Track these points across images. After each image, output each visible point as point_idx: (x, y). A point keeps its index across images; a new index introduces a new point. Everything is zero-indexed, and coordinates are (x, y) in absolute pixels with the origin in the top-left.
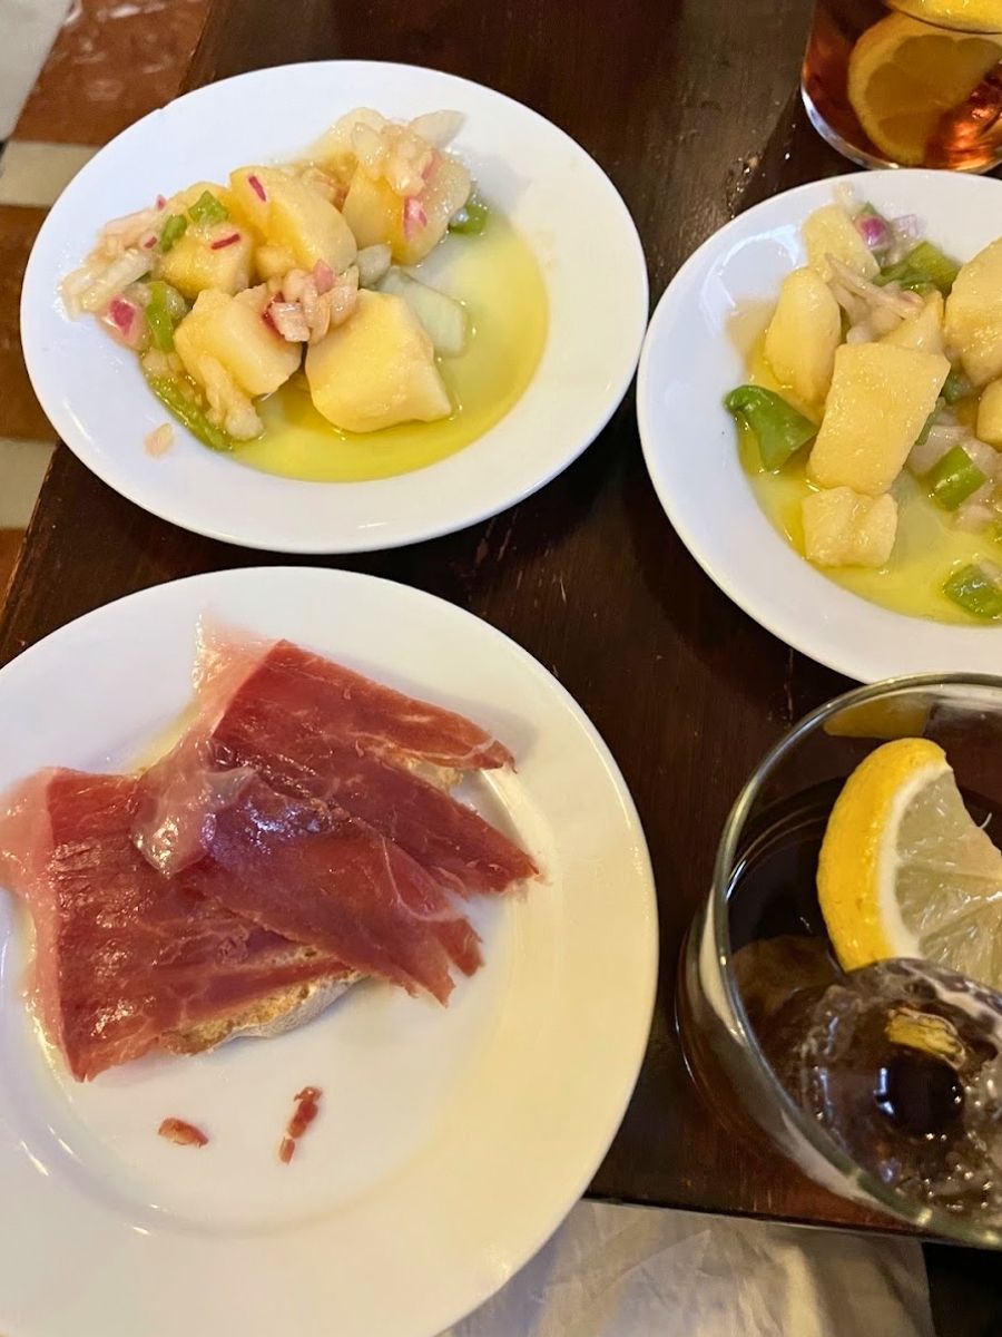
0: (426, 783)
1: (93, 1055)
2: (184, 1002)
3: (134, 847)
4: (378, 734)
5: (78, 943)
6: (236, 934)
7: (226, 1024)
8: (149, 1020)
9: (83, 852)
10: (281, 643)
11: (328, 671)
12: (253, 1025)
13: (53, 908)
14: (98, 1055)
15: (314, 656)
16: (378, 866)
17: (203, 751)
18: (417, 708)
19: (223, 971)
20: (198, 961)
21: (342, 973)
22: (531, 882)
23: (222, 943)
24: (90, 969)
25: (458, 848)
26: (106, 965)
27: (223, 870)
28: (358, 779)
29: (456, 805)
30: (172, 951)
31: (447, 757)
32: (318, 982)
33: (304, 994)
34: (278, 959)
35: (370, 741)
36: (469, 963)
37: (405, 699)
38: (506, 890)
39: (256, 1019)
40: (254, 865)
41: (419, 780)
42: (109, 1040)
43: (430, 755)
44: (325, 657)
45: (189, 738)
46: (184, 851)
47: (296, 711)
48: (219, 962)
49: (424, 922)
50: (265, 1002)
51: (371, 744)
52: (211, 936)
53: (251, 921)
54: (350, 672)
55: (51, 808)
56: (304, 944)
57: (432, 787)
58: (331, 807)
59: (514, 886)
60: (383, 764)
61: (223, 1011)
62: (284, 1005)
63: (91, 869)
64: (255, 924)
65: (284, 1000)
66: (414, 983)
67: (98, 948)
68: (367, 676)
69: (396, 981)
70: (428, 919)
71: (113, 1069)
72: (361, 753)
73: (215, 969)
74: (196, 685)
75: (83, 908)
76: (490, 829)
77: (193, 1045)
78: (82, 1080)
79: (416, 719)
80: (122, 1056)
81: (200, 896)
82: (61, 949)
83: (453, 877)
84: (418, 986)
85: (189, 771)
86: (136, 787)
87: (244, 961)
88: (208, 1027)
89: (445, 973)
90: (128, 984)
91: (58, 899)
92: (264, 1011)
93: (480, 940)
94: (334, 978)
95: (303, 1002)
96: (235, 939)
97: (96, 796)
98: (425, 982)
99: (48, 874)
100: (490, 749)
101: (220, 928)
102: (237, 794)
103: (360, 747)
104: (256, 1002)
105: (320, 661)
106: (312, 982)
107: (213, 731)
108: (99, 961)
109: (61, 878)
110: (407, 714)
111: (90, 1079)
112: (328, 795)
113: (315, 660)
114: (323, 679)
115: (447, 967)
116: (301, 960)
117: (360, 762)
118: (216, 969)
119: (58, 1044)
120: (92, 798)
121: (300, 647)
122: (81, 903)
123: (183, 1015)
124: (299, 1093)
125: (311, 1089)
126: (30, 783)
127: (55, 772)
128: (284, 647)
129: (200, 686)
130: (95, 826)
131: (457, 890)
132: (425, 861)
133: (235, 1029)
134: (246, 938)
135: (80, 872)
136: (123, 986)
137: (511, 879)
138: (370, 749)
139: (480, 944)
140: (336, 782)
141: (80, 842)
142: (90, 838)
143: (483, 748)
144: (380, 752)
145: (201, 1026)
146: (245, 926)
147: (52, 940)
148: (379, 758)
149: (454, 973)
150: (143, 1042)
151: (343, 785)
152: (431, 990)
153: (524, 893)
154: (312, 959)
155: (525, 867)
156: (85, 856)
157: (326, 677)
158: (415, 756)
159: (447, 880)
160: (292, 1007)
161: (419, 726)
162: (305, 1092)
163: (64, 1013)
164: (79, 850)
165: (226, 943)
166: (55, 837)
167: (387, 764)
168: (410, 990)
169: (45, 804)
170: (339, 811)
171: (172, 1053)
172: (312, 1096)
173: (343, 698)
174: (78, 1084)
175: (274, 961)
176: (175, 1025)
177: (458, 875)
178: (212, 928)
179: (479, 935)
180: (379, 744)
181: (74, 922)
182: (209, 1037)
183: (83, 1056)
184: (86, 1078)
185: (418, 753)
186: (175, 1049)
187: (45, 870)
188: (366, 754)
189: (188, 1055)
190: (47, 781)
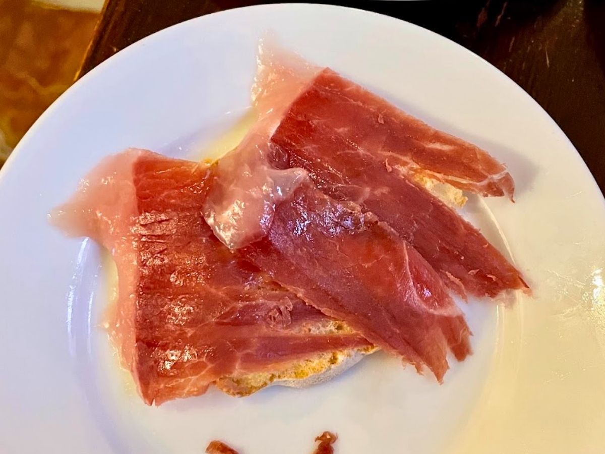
0: (440, 201)
1: (162, 386)
2: (239, 354)
3: (204, 223)
4: (405, 155)
5: (154, 294)
6: (283, 304)
7: (270, 376)
8: (210, 366)
9: (162, 221)
10: (326, 70)
11: (365, 98)
12: (290, 379)
13: (135, 263)
14: (166, 387)
15: (353, 84)
16: (399, 265)
17: (264, 150)
18: (437, 137)
19: (271, 333)
20: (251, 323)
21: (365, 347)
22: (519, 293)
23: (271, 310)
24: (162, 317)
25: (463, 258)
26: (175, 315)
27: (277, 252)
28: (385, 190)
29: (463, 222)
30: (232, 312)
31: (464, 182)
32: (346, 351)
33: (333, 360)
34: (313, 329)
35: (397, 161)
36: (461, 351)
37: (429, 129)
38: (498, 297)
39: (293, 375)
40: (301, 250)
41: (434, 198)
42: (175, 376)
43: (450, 178)
44: (362, 87)
45: (252, 138)
46: (247, 231)
47: (339, 128)
48: (268, 325)
49: (433, 315)
50: (302, 363)
51: (398, 164)
52: (263, 304)
53: (296, 296)
54: (383, 101)
55: (136, 182)
56: (335, 319)
57: (446, 206)
58: (364, 212)
59: (503, 294)
60: (407, 181)
61: (270, 366)
62: (317, 367)
63: (168, 235)
64: (299, 298)
65: (318, 362)
66: (422, 363)
67: (171, 300)
68: (398, 107)
69: (409, 359)
70: (436, 313)
71: (178, 400)
72: (390, 169)
73: (264, 330)
74: (254, 98)
75: (160, 266)
76: (490, 245)
77: (242, 390)
78: (151, 404)
79: (437, 146)
80: (185, 391)
81: (256, 270)
82: (139, 296)
83: (457, 281)
84: (425, 367)
85: (253, 166)
86: (209, 173)
87: (288, 327)
88: (256, 377)
89: (444, 357)
90: (195, 333)
91: (139, 255)
92: (301, 369)
93: (471, 334)
94: (358, 350)
95: (333, 366)
96: (282, 308)
97: (173, 176)
98: (430, 363)
99: (133, 235)
100: (500, 180)
101: (270, 298)
102: (292, 190)
103: (389, 164)
104: (295, 362)
105: (358, 88)
106: (341, 351)
107: (271, 136)
108: (170, 311)
109: (144, 239)
110: (431, 141)
111: (158, 404)
112: (361, 200)
113: (354, 87)
114: (361, 104)
115: (446, 353)
116: (331, 331)
117: (388, 177)
118: (266, 330)
119: (132, 371)
120: (172, 178)
121: (342, 76)
122: (158, 262)
123: (237, 365)
124: (320, 436)
125: (330, 434)
126: (120, 159)
127: (140, 153)
128: (329, 74)
129: (258, 99)
130: (173, 201)
131: (459, 292)
132: (436, 265)
133: (275, 380)
134: (291, 308)
135: (159, 237)
136: (189, 335)
137: (501, 288)
138: (396, 167)
139: (470, 337)
140: (367, 190)
141: (161, 212)
142: (170, 210)
143: (496, 177)
144: (403, 170)
145: (250, 376)
146: (291, 299)
147: (131, 288)
148: (404, 175)
149: (450, 358)
150: (204, 383)
151: (372, 194)
152: (433, 370)
153: (511, 302)
154: (341, 332)
155: (515, 280)
156: (164, 225)
157: (364, 103)
158: (435, 177)
159: (453, 283)
160: (324, 370)
161: (441, 153)
162: (324, 435)
163: (139, 348)
164: (159, 219)
165: (275, 310)
166: (139, 207)
167: (410, 181)
168: (419, 369)
169: (132, 178)
170: (369, 215)
171: (226, 394)
172: (330, 439)
173: (377, 122)
174: (147, 406)
175: (310, 330)
176: (231, 373)
177: (461, 280)
178: (263, 297)
179: (471, 329)
180: (405, 164)
181: (151, 277)
182: (254, 384)
183: (153, 385)
184: (154, 403)
185: (438, 175)
186: (228, 391)
187: (129, 231)
188: (394, 171)
189: (237, 396)
190: (134, 160)
